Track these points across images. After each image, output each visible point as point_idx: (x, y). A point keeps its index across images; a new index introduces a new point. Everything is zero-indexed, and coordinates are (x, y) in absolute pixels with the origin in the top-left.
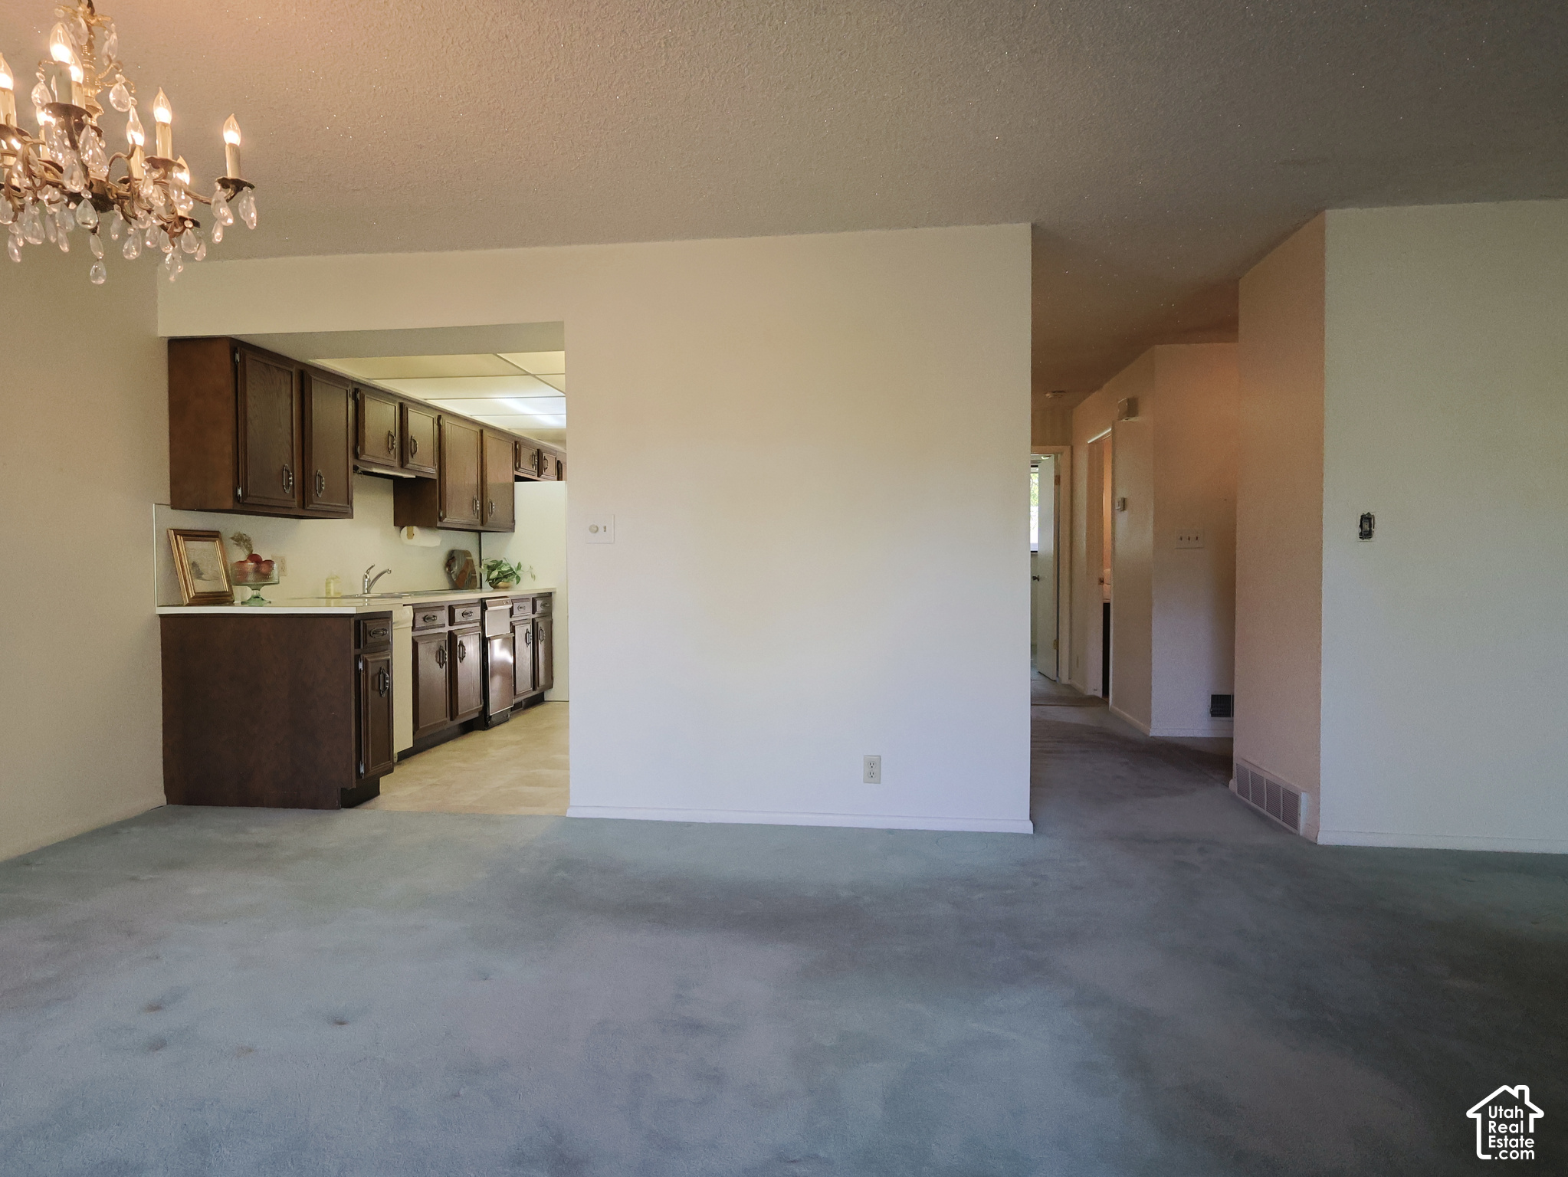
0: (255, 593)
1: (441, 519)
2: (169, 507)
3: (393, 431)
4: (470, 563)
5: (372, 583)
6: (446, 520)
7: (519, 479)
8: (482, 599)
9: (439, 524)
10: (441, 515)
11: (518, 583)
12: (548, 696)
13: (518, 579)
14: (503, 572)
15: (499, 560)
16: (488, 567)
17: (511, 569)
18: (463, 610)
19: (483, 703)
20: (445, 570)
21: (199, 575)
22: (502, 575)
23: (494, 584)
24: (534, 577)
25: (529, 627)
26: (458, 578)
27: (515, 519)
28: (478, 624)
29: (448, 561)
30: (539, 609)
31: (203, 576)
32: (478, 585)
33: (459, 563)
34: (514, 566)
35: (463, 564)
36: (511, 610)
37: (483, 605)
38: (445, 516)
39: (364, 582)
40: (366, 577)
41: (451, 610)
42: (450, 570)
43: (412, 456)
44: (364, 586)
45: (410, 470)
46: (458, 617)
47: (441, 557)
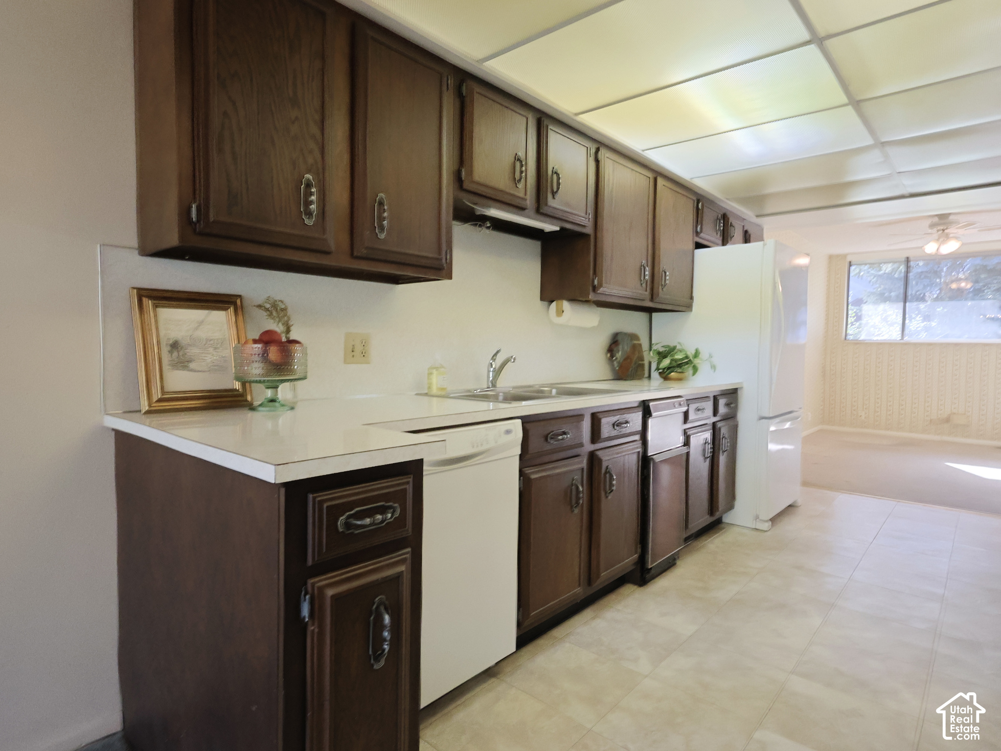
0: (269, 393)
1: (595, 289)
2: (137, 252)
3: (521, 154)
4: (636, 348)
5: (498, 372)
6: (601, 290)
7: (699, 246)
8: (644, 401)
9: (592, 296)
10: (596, 282)
11: (694, 374)
12: (727, 518)
13: (695, 370)
14: (676, 360)
15: (672, 345)
16: (659, 353)
17: (687, 357)
18: (614, 419)
19: (639, 550)
20: (606, 354)
21: (183, 364)
22: (674, 364)
23: (665, 374)
24: (713, 367)
25: (708, 435)
26: (621, 366)
27: (695, 294)
28: (637, 437)
29: (610, 346)
30: (722, 410)
31: (192, 365)
32: (646, 375)
33: (623, 348)
34: (691, 352)
35: (629, 350)
36: (686, 415)
37: (646, 409)
38: (600, 285)
39: (489, 371)
40: (492, 366)
41: (596, 419)
42: (612, 356)
43: (554, 198)
44: (488, 377)
45: (551, 217)
46: (606, 430)
47: (602, 340)
